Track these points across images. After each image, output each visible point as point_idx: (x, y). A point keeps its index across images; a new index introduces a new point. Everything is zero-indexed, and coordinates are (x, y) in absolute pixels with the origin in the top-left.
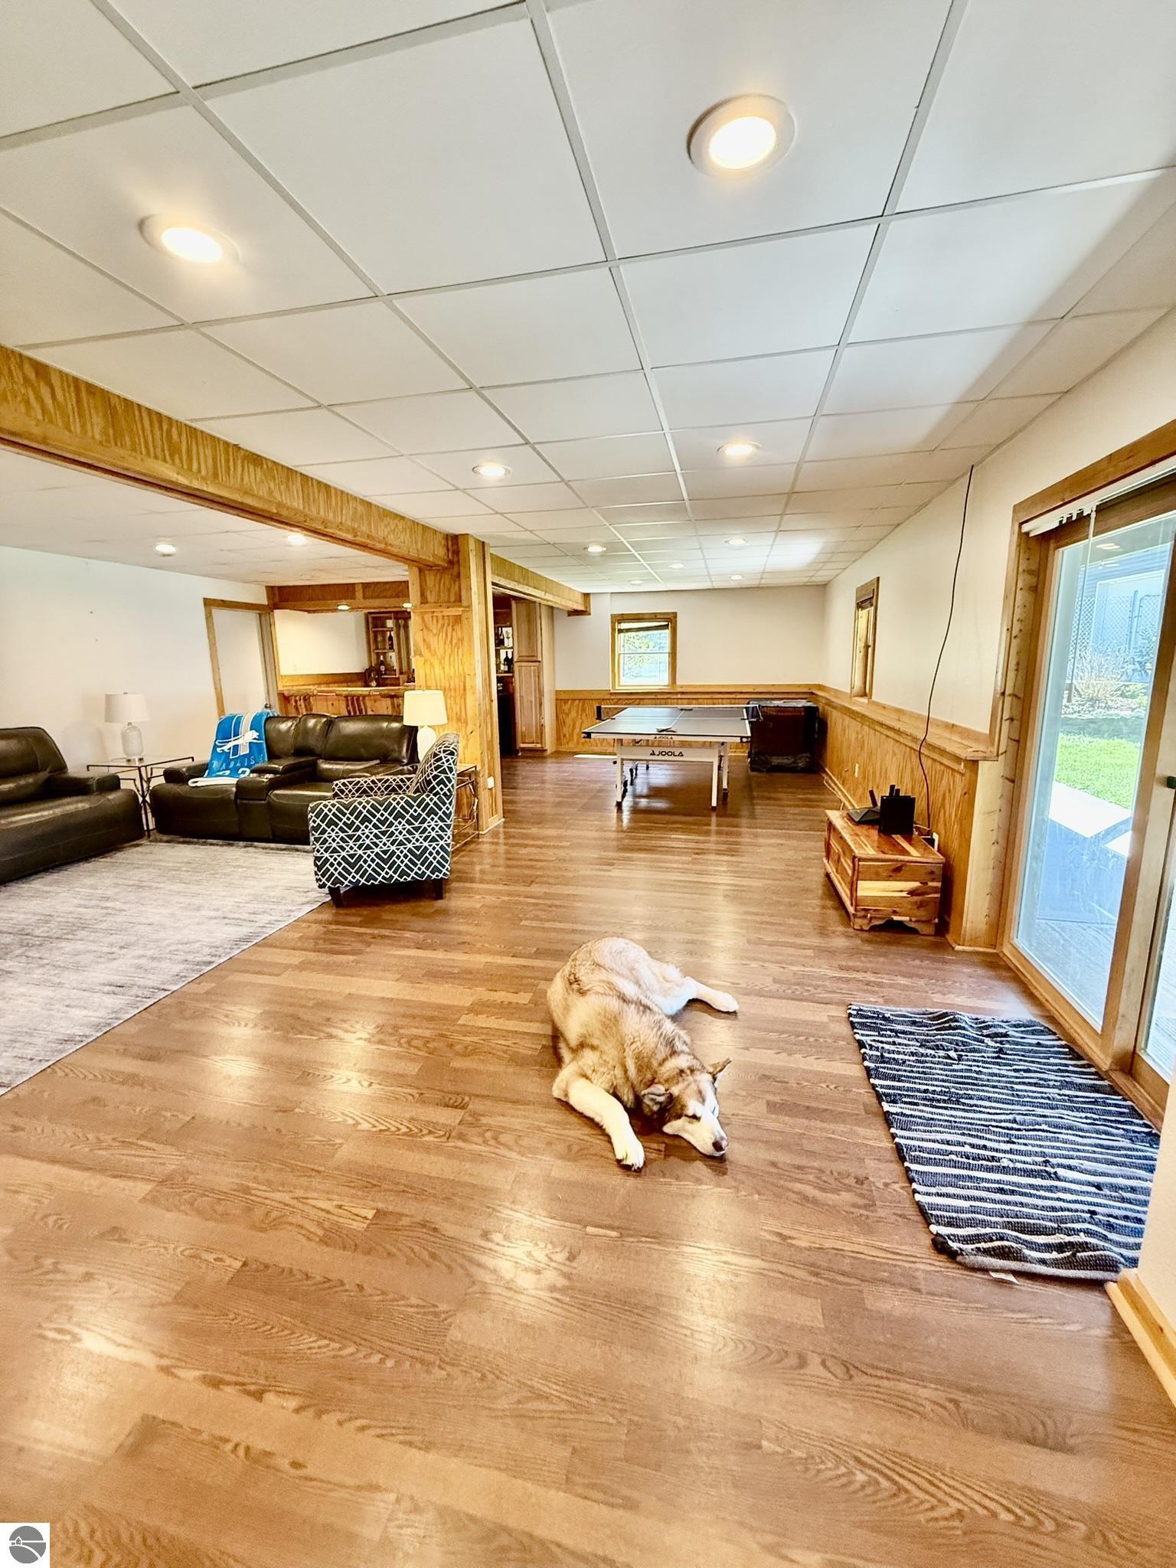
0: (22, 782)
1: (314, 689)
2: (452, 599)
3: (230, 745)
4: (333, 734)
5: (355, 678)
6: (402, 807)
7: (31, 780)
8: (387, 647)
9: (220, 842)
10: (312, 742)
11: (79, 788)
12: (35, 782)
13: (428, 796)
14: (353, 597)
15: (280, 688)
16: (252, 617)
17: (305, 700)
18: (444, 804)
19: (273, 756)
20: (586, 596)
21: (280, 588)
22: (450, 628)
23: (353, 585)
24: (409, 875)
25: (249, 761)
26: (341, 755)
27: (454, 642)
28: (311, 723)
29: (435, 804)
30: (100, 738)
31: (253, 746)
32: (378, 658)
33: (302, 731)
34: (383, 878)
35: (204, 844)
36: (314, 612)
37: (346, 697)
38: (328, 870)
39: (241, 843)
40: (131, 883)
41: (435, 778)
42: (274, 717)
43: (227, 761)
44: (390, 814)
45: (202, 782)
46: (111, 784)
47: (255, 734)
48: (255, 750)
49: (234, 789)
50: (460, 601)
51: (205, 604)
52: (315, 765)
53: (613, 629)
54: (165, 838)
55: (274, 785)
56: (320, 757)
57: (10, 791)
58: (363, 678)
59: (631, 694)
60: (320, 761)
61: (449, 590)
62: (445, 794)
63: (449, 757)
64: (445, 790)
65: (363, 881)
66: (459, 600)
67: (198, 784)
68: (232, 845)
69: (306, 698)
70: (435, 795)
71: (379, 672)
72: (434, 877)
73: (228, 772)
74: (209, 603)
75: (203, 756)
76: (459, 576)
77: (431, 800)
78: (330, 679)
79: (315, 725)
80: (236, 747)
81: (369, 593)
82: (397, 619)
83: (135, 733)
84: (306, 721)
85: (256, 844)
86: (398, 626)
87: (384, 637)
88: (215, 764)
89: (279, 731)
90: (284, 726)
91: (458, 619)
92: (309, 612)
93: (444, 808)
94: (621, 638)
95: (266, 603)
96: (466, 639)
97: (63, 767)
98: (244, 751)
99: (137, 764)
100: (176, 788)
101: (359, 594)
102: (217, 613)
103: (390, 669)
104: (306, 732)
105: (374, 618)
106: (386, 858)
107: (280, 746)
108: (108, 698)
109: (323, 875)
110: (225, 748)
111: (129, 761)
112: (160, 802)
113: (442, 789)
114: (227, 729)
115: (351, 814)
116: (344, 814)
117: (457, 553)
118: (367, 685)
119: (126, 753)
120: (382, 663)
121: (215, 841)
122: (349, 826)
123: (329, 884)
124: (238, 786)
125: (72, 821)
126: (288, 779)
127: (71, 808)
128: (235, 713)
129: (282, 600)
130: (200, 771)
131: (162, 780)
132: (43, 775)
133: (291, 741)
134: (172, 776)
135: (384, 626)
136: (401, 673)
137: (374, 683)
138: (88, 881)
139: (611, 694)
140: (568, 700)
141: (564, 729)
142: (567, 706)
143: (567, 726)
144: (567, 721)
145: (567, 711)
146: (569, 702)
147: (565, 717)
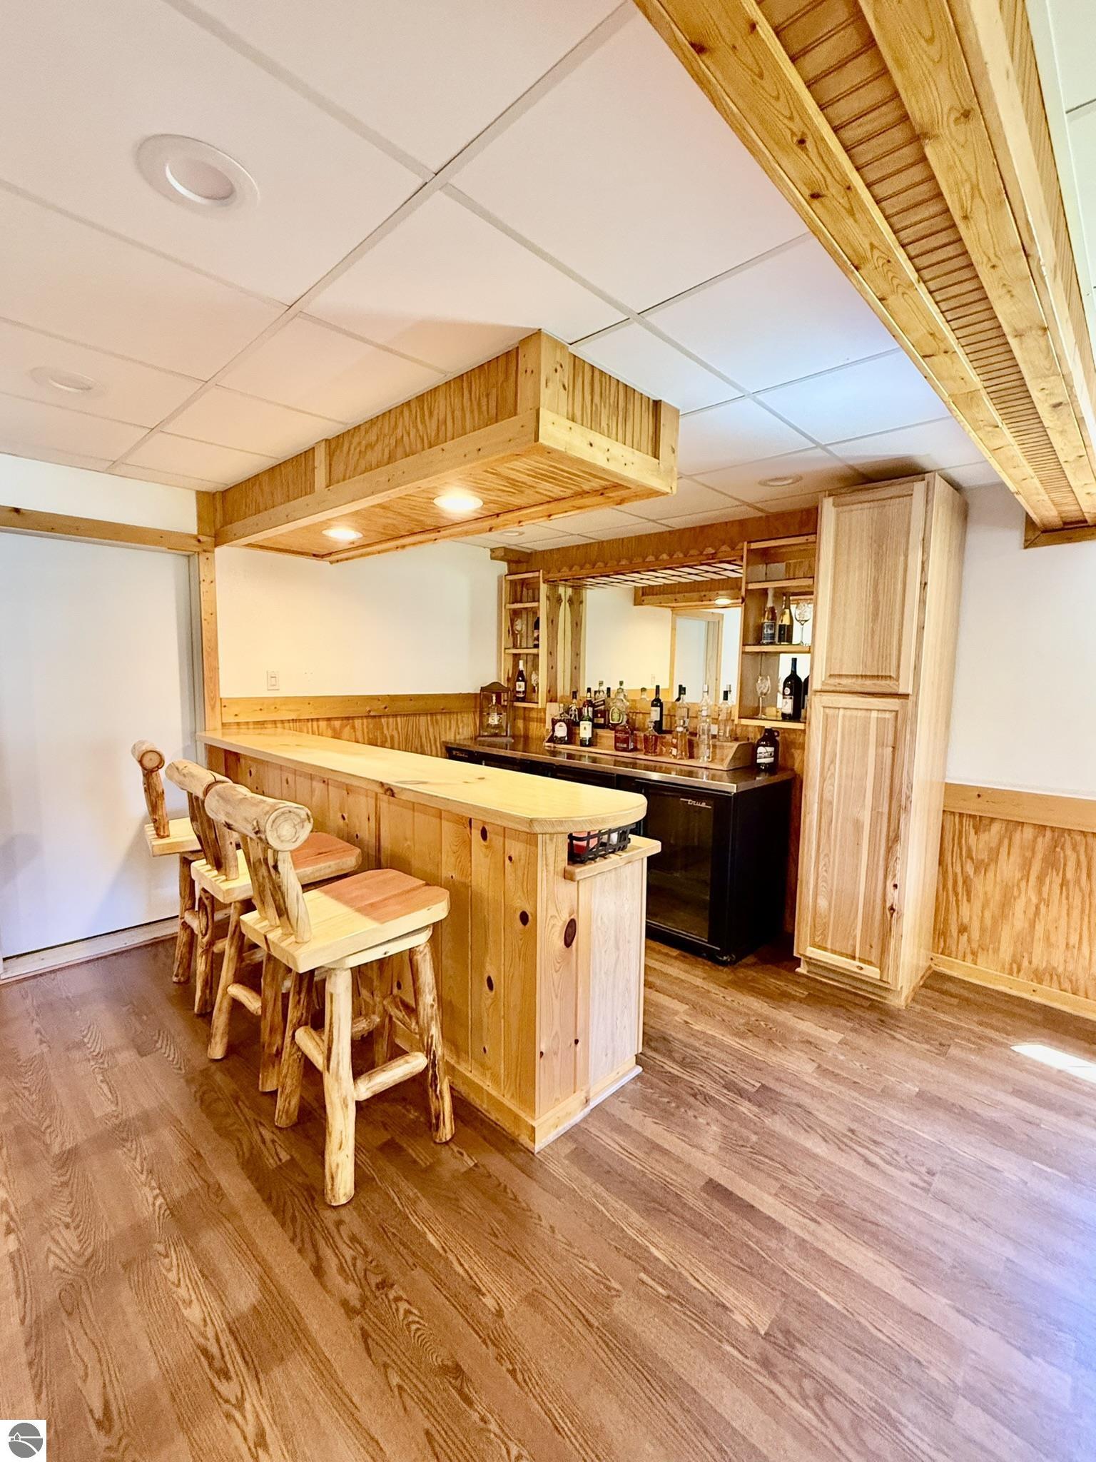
140: (992, 820)
141: (965, 909)
142: (984, 837)
143: (977, 904)
144: (978, 885)
145: (984, 856)
146: (996, 827)
147: (970, 869)
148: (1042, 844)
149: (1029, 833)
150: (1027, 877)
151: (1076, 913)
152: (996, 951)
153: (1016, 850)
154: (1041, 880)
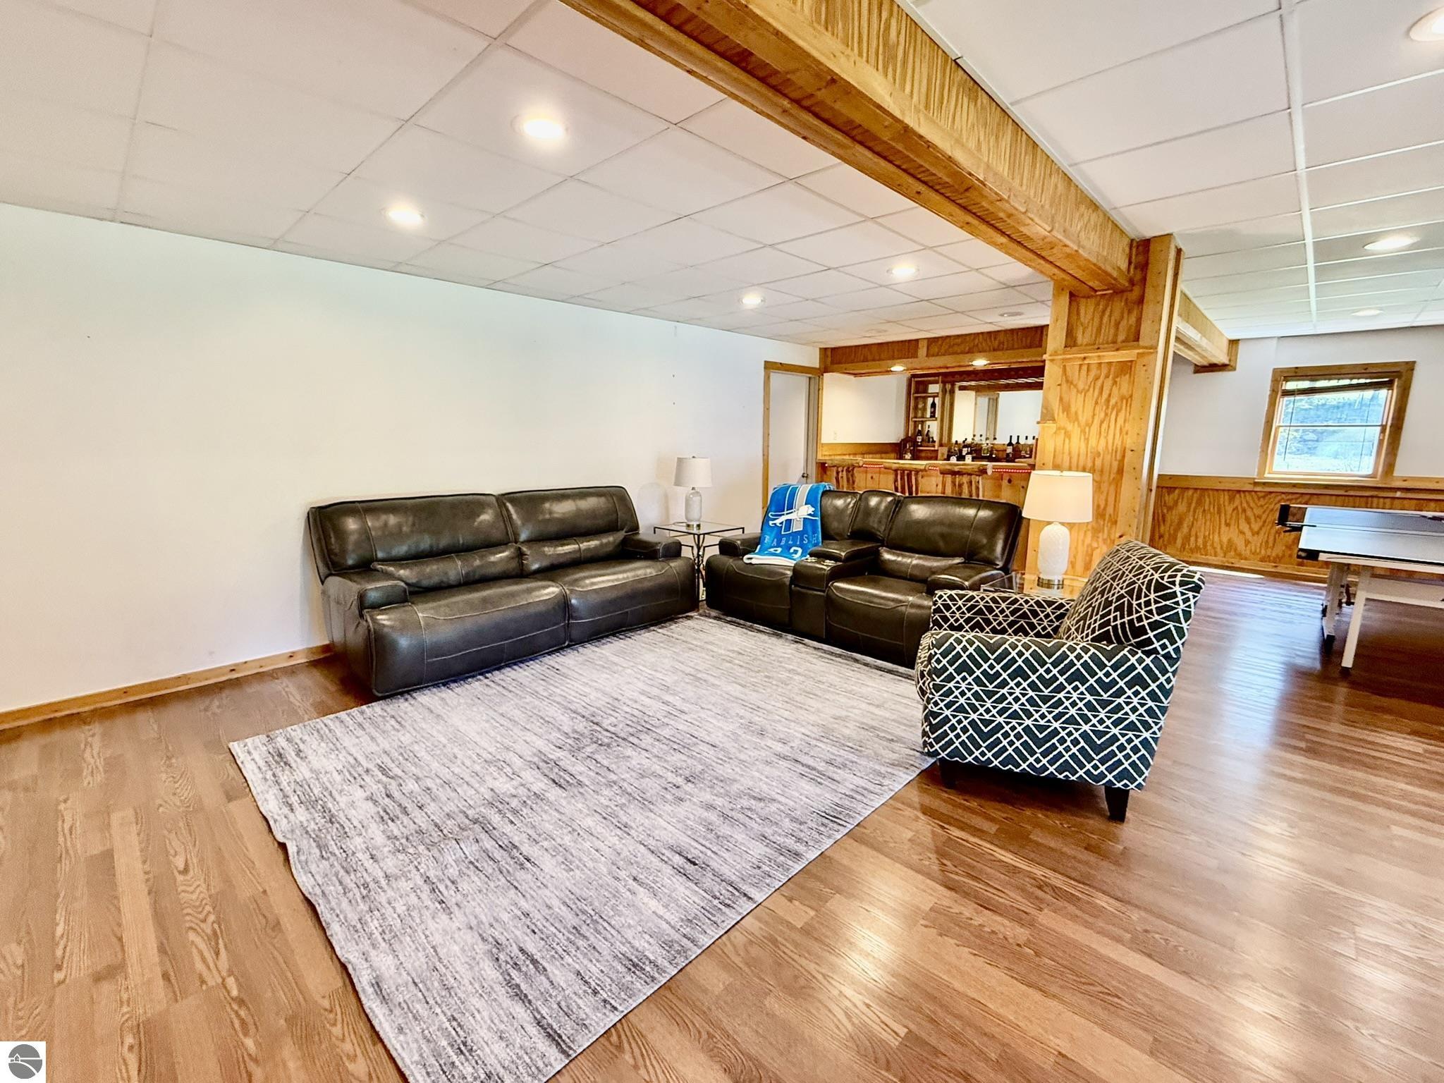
0: (605, 541)
1: (860, 460)
2: (1121, 337)
3: (783, 519)
4: (901, 518)
5: (889, 449)
6: (1085, 665)
7: (611, 539)
8: (928, 415)
9: (768, 630)
10: (873, 523)
11: (646, 552)
12: (615, 541)
13: (1133, 653)
14: (915, 355)
15: (820, 457)
16: (802, 380)
17: (848, 471)
18: (1165, 672)
19: (827, 536)
20: (1234, 343)
21: (833, 349)
22: (1109, 382)
23: (917, 340)
24: (1075, 772)
25: (802, 540)
26: (909, 545)
27: (1113, 402)
28: (874, 501)
29: (1147, 669)
30: (666, 501)
31: (807, 522)
32: (916, 427)
33: (861, 509)
34: (1030, 766)
35: (751, 629)
36: (861, 375)
37: (896, 471)
38: (945, 734)
39: (790, 637)
40: (688, 670)
41: (1155, 626)
42: (830, 491)
43: (779, 537)
44: (1062, 673)
45: (756, 559)
46: (674, 551)
47: (811, 510)
48: (809, 529)
49: (789, 573)
50: (1137, 339)
51: (765, 368)
52: (877, 554)
53: (1274, 391)
54: (714, 613)
55: (836, 575)
56: (883, 543)
57: (596, 547)
58: (898, 449)
59: (1294, 485)
60: (882, 550)
61: (1117, 325)
62: (1167, 656)
63: (1190, 594)
64: (1170, 649)
65: (996, 763)
66: (1135, 337)
67: (753, 561)
68: (781, 636)
69: (850, 469)
70: (1148, 654)
71: (915, 444)
72: (1119, 785)
73: (779, 550)
74: (769, 366)
75: (753, 529)
76: (1141, 301)
77: (1140, 661)
78: (864, 449)
79: (879, 503)
80: (789, 522)
81: (935, 349)
82: (944, 383)
83: (697, 499)
84: (867, 501)
85: (806, 641)
86: (944, 391)
87: (925, 403)
88: (767, 539)
89: (836, 508)
90: (840, 503)
91: (1126, 368)
92: (855, 375)
93: (1162, 679)
94: (1284, 403)
95: (818, 366)
96: (1137, 396)
97: (635, 528)
98: (797, 527)
99: (695, 531)
100: (730, 562)
101: (922, 351)
102: (777, 378)
103: (928, 439)
104: (869, 512)
105: (917, 383)
106: (1040, 738)
107: (834, 525)
108: (680, 460)
109: (938, 740)
110: (778, 522)
111: (688, 526)
112: (714, 573)
113: (1164, 647)
114: (780, 501)
115: (998, 660)
116: (986, 659)
117: (1144, 267)
118: (901, 458)
119: (687, 518)
120: (920, 433)
121: (761, 628)
122: (991, 679)
123: (943, 755)
124: (795, 570)
125: (640, 585)
126: (850, 570)
127: (640, 572)
128: (790, 483)
129: (832, 363)
130: (752, 545)
131: (715, 551)
132: (621, 535)
133: (847, 520)
134: (727, 548)
135: (925, 391)
136: (941, 445)
137: (908, 456)
138: (649, 657)
139: (1256, 484)
140: (1175, 488)
141: (1162, 528)
142: (1171, 496)
143: (1168, 524)
144: (1168, 518)
145: (1171, 504)
146: (1177, 491)
147: (1165, 511)
148: (1196, 496)
149: (1190, 492)
150: (1189, 511)
151: (1208, 523)
152: (1175, 543)
153: (1185, 500)
154: (1195, 512)
